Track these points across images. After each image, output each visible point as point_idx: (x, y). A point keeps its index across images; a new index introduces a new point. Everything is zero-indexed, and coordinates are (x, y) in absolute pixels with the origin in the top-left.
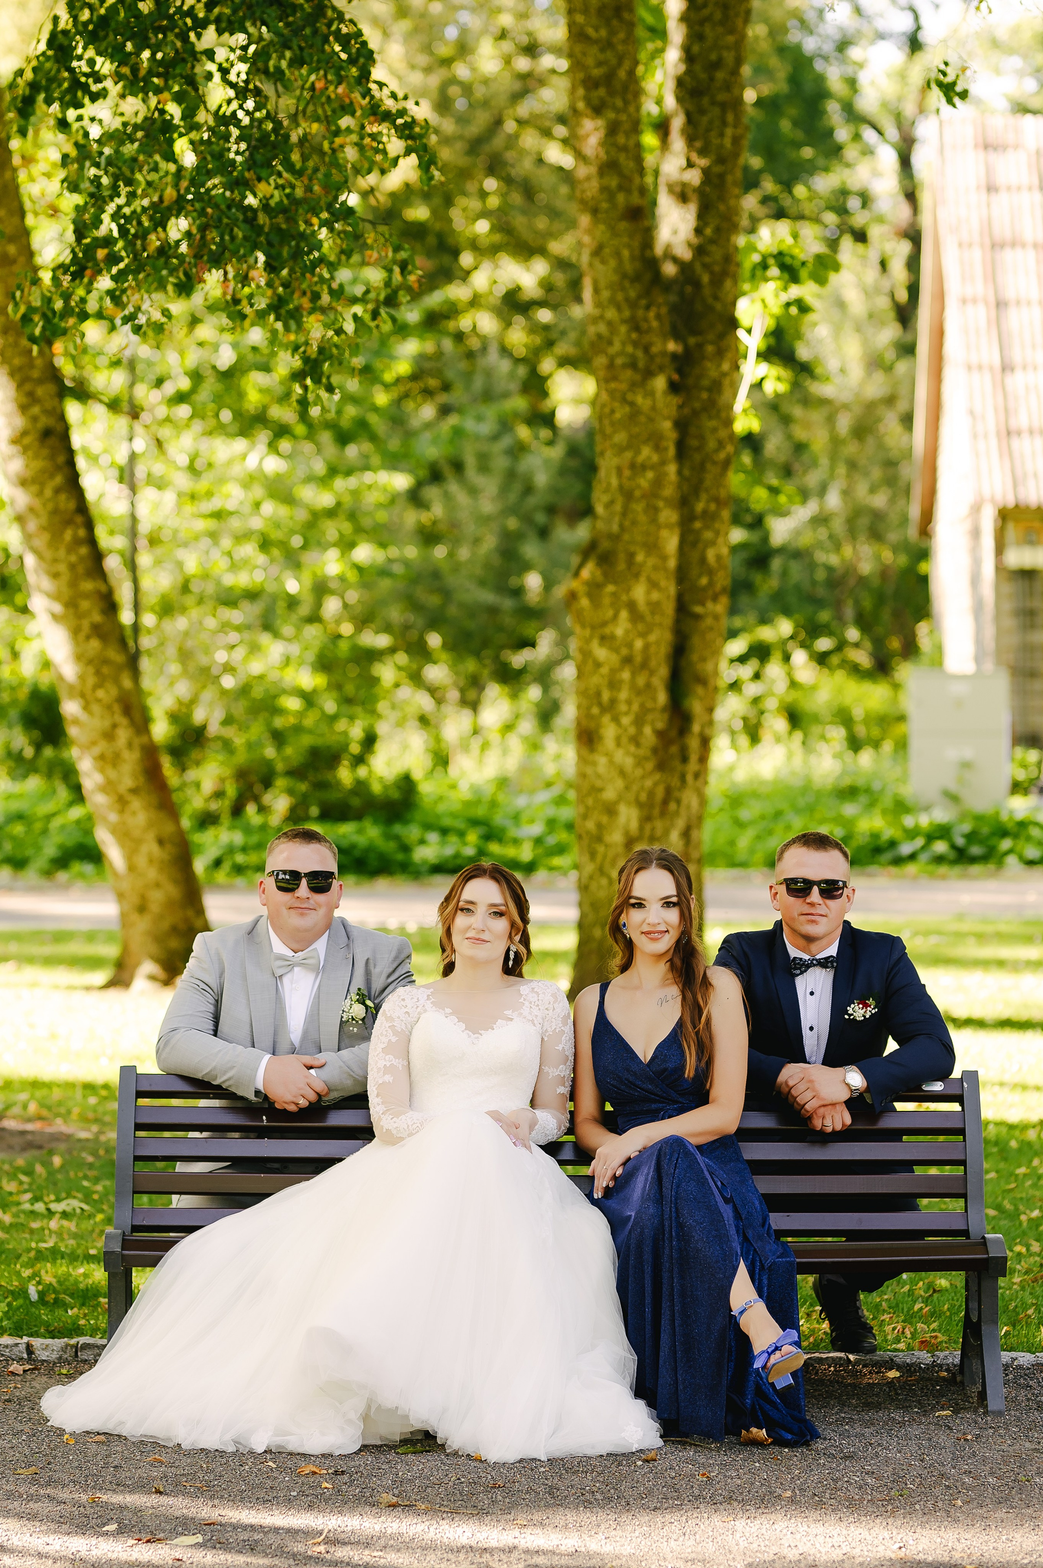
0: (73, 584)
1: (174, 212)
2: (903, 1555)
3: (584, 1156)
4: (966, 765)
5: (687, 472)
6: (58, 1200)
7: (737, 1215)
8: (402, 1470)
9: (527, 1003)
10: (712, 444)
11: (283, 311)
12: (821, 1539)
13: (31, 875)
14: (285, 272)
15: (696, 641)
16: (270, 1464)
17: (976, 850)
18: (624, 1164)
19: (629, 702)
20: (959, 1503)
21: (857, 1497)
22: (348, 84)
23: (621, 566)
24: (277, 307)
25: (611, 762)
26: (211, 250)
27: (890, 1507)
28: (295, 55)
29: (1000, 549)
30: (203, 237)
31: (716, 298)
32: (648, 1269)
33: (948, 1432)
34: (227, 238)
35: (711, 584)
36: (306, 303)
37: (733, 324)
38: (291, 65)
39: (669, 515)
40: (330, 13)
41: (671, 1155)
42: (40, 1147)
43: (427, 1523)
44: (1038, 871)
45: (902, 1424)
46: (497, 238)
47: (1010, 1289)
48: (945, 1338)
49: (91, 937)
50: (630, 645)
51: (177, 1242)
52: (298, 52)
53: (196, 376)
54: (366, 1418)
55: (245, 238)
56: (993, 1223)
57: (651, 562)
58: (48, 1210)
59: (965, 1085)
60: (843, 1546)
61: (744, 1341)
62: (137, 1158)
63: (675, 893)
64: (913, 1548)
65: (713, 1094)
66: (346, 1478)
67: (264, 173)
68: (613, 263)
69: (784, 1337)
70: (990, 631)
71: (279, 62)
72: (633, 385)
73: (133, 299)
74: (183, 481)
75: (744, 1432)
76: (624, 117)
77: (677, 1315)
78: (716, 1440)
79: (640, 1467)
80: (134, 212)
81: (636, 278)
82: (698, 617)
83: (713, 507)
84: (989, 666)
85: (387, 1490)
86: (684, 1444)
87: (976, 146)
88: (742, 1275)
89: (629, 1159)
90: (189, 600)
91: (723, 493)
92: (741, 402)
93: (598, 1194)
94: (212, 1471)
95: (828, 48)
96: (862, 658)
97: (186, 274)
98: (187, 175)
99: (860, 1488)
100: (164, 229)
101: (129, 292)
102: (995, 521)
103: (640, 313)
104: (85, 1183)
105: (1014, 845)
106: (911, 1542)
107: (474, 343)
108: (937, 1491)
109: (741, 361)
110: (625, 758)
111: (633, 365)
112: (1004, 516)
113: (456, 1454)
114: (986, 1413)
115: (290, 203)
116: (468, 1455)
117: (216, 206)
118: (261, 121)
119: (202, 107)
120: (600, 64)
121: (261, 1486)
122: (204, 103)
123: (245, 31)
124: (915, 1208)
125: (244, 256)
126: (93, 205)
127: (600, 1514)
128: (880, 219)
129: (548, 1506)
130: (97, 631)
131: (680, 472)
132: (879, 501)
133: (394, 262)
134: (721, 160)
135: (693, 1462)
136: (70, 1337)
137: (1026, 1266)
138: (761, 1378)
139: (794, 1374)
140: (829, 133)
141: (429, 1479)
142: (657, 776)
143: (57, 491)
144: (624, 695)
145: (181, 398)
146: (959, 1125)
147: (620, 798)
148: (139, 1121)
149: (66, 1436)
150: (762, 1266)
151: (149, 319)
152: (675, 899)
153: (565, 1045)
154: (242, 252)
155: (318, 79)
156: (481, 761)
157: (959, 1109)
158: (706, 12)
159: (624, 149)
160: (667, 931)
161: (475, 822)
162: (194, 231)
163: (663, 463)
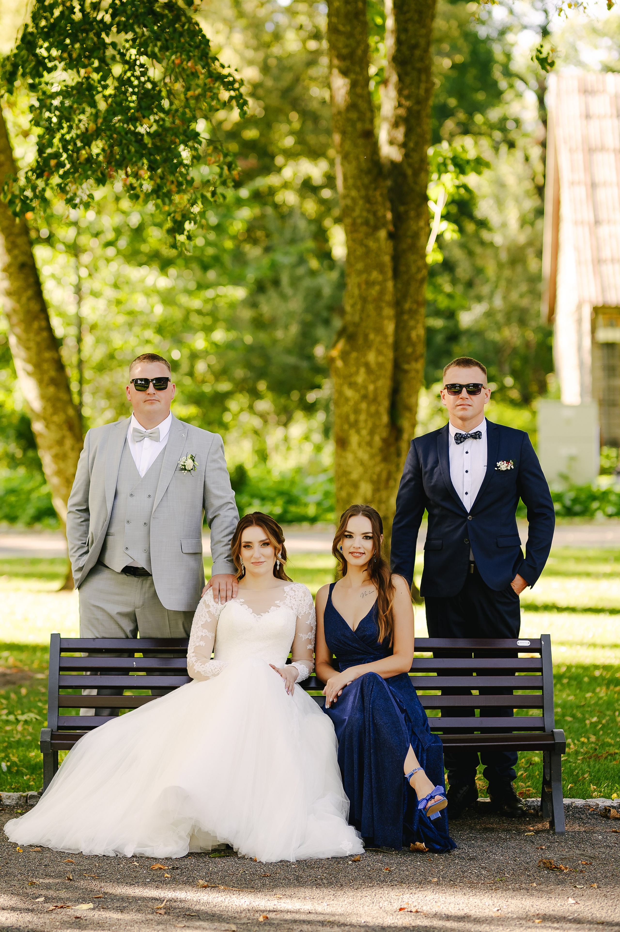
0: (39, 353)
1: (95, 137)
2: (499, 914)
3: (321, 684)
4: (572, 459)
5: (399, 286)
6: (23, 714)
7: (408, 719)
8: (212, 867)
9: (288, 597)
10: (414, 269)
11: (161, 193)
12: (452, 905)
13: (20, 525)
14: (159, 171)
15: (405, 386)
16: (136, 863)
17: (577, 508)
18: (343, 689)
19: (366, 421)
20: (535, 885)
21: (475, 882)
22: (195, 61)
23: (360, 341)
24: (157, 192)
25: (356, 458)
26: (116, 158)
27: (494, 887)
28: (163, 43)
29: (593, 331)
30: (111, 152)
31: (416, 183)
32: (356, 750)
33: (532, 844)
34: (125, 151)
35: (414, 351)
36: (174, 188)
37: (426, 199)
38: (161, 50)
39: (389, 312)
40: (183, 19)
41: (369, 683)
42: (14, 683)
43: (224, 897)
44: (615, 520)
45: (505, 840)
46: (299, 148)
47: (575, 763)
48: (534, 791)
49: (52, 561)
50: (365, 388)
51: (83, 735)
52: (165, 42)
53: (118, 231)
54: (192, 837)
55: (136, 151)
56: (569, 725)
57: (379, 339)
58: (17, 719)
59: (543, 643)
60: (465, 909)
61: (412, 792)
62: (60, 687)
63: (371, 531)
64: (505, 910)
65: (395, 650)
66: (179, 871)
67: (146, 114)
68: (354, 163)
69: (436, 791)
70: (588, 379)
71: (154, 49)
72: (367, 235)
73: (71, 188)
74: (110, 293)
75: (412, 845)
76: (361, 78)
77: (373, 777)
78: (396, 849)
79: (351, 865)
80: (72, 138)
81: (368, 172)
82: (406, 372)
83: (415, 307)
84: (588, 399)
85: (202, 878)
86: (377, 852)
87: (579, 91)
88: (411, 754)
89: (346, 686)
90: (114, 363)
91: (420, 299)
92: (431, 244)
93: (327, 706)
94: (102, 867)
95: (494, 34)
96: (515, 394)
97: (102, 173)
98: (101, 115)
99: (478, 876)
100: (90, 147)
101: (70, 184)
102: (592, 314)
103: (371, 193)
104: (40, 704)
105: (600, 506)
106: (505, 907)
107: (285, 210)
108: (522, 878)
109: (431, 220)
110: (363, 455)
111: (366, 223)
112: (597, 310)
113: (243, 857)
114: (554, 833)
115: (163, 131)
116: (251, 858)
117: (119, 133)
118: (144, 83)
119: (111, 75)
120: (346, 46)
121: (129, 876)
122: (111, 73)
123: (134, 31)
124: (510, 714)
125: (136, 162)
126: (48, 134)
127: (325, 891)
128: (525, 135)
129: (295, 886)
130: (53, 382)
131: (395, 286)
132: (525, 302)
133: (224, 163)
134: (418, 102)
135: (382, 862)
136: (24, 791)
137: (586, 750)
138: (423, 814)
139: (442, 812)
140: (495, 83)
141: (227, 872)
142: (382, 465)
143: (29, 299)
144: (363, 417)
145: (109, 244)
146: (539, 666)
147: (361, 479)
148: (62, 665)
149: (18, 848)
150: (423, 749)
151: (81, 200)
152: (370, 535)
153: (311, 621)
154: (134, 159)
155: (176, 58)
156: (286, 459)
157: (540, 657)
158: (408, 16)
159: (361, 96)
160: (364, 553)
161: (281, 493)
162: (106, 148)
163: (385, 280)
